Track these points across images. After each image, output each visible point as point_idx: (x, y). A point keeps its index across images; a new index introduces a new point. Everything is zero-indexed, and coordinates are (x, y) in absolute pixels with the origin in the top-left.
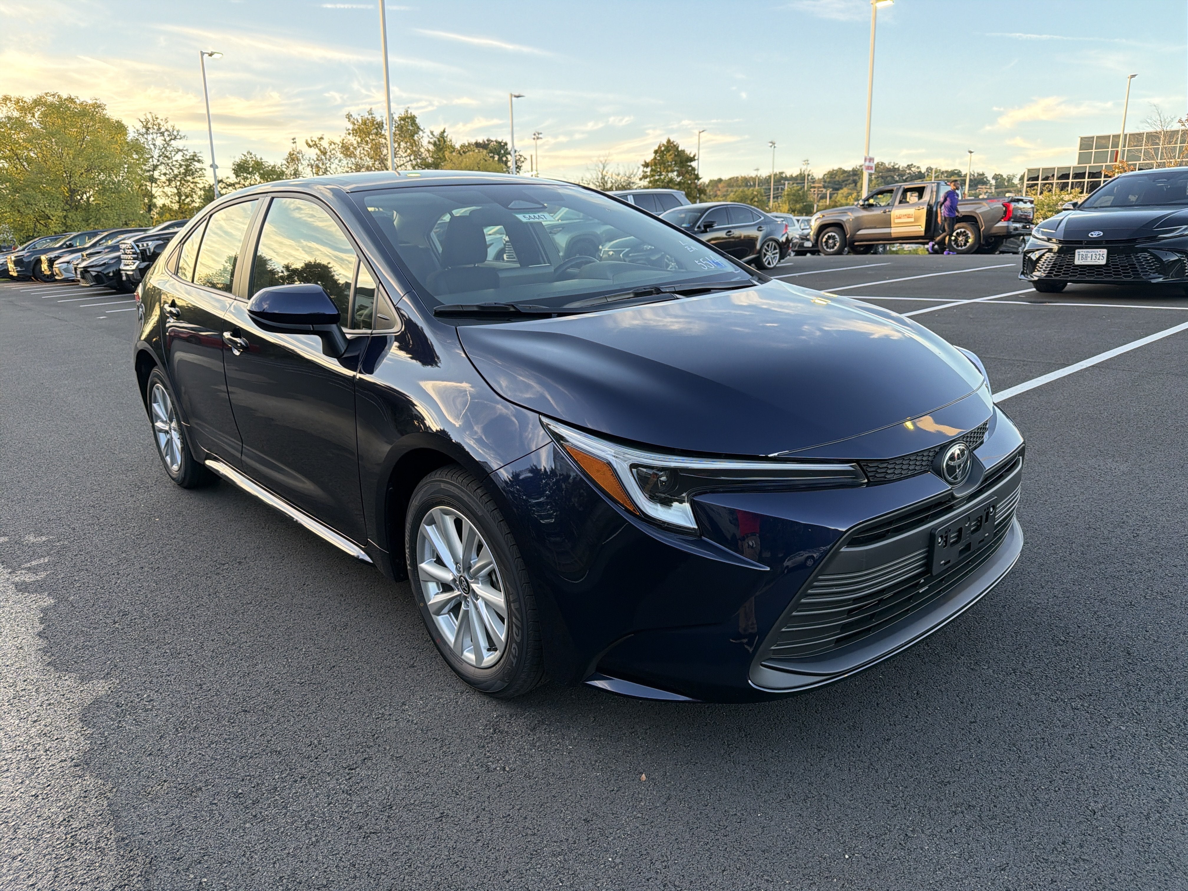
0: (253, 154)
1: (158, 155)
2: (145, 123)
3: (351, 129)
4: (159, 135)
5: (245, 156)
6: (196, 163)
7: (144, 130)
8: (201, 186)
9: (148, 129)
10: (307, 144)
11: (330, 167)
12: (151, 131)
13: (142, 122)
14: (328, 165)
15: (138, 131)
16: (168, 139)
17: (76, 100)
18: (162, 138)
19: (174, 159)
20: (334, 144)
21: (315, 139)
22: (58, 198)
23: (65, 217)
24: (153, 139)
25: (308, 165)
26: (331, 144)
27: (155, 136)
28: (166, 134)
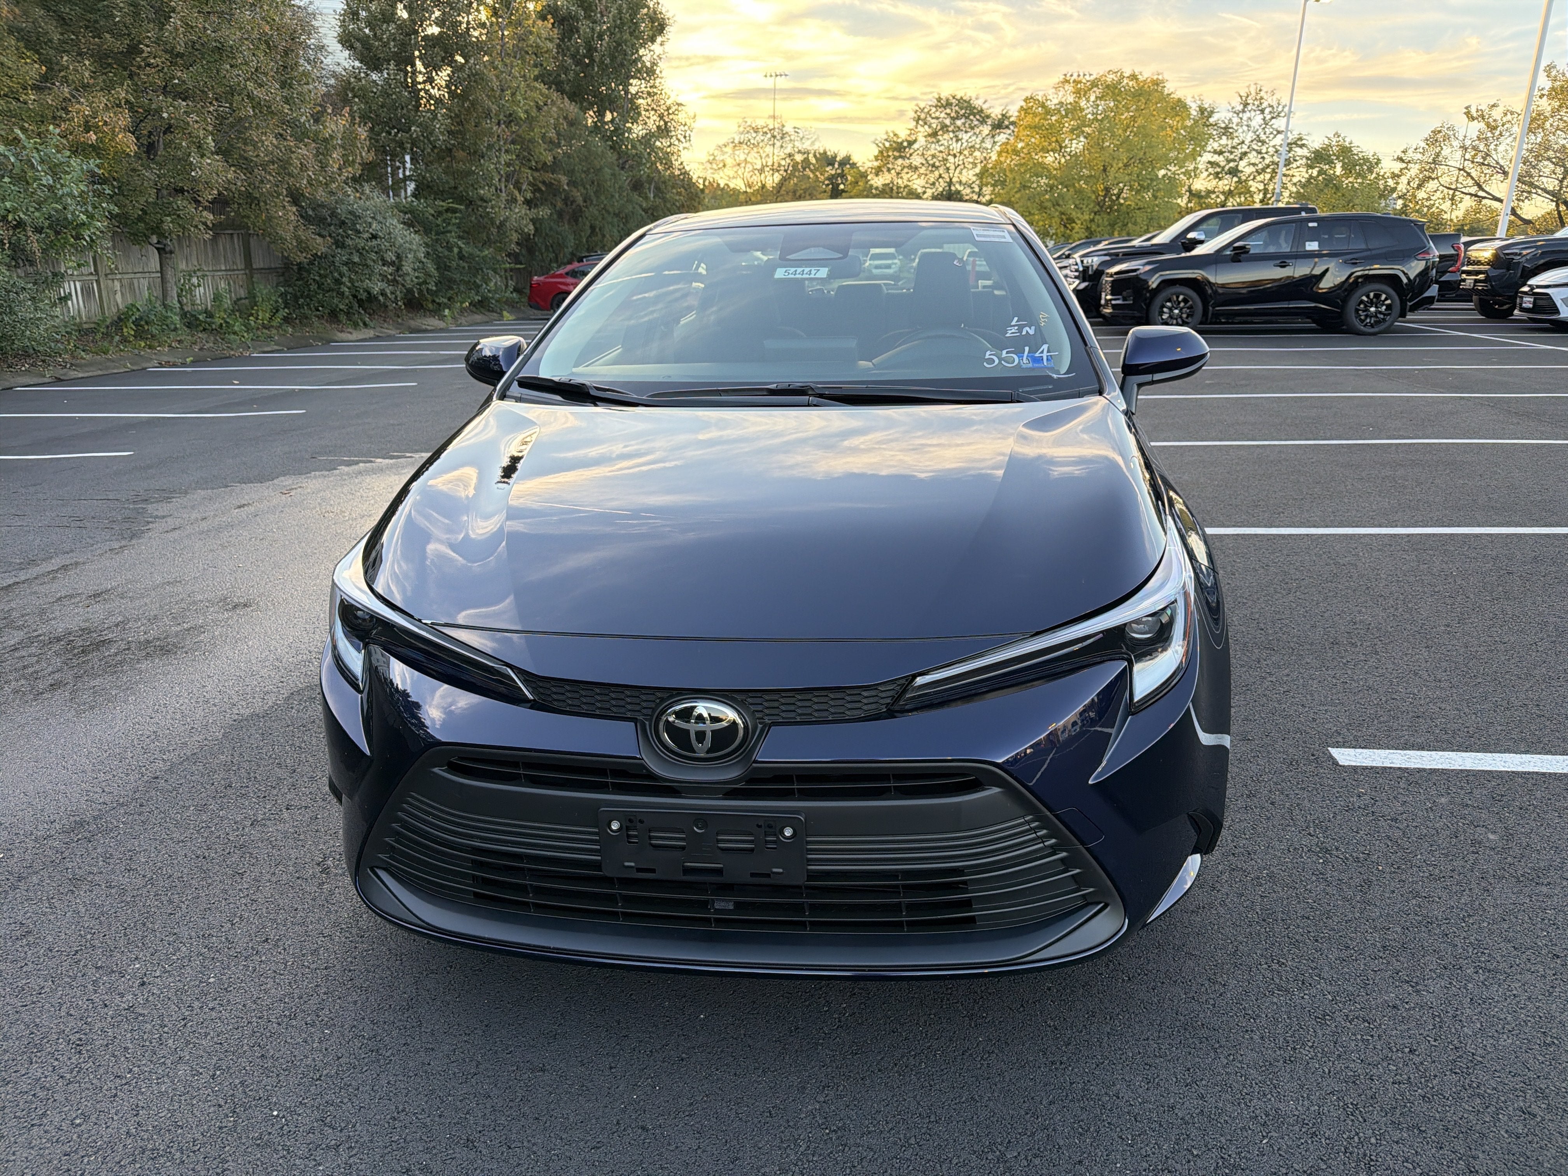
0: (1342, 135)
1: (1250, 139)
2: (1244, 98)
3: (1547, 88)
4: (1258, 112)
5: (1329, 139)
6: (1298, 149)
7: (1240, 108)
8: (1295, 180)
9: (1246, 105)
10: (1468, 114)
11: (1495, 150)
12: (1250, 107)
13: (1241, 97)
14: (1492, 147)
15: (1233, 108)
16: (1268, 117)
17: (1139, 77)
18: (1261, 116)
19: (1272, 144)
20: (1512, 113)
21: (1484, 107)
22: (1090, 197)
23: (1092, 220)
24: (1250, 118)
25: (1461, 147)
26: (1506, 114)
27: (1253, 113)
28: (1267, 111)
